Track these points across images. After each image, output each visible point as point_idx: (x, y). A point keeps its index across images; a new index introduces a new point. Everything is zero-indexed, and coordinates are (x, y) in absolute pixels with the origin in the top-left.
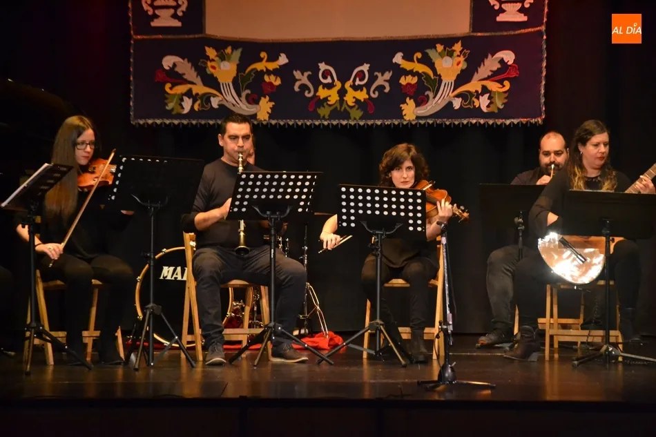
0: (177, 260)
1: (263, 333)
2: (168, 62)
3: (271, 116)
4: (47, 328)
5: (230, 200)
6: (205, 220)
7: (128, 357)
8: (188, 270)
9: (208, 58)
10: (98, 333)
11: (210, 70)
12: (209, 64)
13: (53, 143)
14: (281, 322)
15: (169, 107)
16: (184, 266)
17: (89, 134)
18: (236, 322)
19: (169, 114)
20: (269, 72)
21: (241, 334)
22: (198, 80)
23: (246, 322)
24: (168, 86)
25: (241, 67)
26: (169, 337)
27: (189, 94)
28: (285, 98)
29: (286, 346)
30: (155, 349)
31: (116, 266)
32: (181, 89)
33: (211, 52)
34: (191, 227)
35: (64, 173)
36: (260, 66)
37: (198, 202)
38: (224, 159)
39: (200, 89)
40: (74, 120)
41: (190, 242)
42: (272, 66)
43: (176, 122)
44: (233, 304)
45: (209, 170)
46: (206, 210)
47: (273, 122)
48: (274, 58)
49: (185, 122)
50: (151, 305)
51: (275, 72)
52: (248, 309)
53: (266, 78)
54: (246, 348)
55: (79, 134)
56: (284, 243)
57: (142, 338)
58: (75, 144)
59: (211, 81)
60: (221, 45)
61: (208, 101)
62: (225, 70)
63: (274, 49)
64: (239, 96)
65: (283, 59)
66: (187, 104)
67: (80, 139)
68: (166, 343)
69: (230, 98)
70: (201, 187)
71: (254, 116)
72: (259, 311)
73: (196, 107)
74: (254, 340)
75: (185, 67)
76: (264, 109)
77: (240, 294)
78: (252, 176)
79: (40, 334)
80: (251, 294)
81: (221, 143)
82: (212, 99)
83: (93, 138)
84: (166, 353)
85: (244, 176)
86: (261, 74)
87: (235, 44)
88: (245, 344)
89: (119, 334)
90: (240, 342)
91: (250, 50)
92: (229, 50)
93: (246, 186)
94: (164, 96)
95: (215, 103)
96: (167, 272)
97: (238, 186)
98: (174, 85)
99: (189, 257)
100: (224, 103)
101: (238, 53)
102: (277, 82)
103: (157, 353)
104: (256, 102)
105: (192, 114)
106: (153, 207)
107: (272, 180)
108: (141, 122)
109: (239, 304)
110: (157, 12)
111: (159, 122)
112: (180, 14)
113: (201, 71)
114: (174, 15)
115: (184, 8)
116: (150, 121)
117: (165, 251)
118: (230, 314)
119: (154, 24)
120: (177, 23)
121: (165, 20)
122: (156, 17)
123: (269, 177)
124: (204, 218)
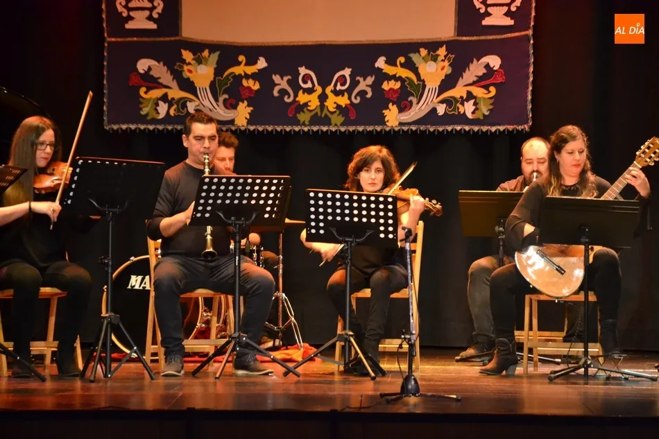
0: (142, 269)
1: (228, 343)
2: (143, 65)
3: (250, 122)
5: (192, 205)
6: (170, 226)
9: (184, 61)
11: (186, 74)
12: (186, 68)
14: (244, 332)
15: (144, 112)
17: (49, 135)
18: (204, 334)
19: (144, 119)
20: (247, 77)
21: (208, 345)
22: (174, 84)
23: (214, 332)
24: (143, 90)
25: (219, 71)
27: (164, 98)
28: (264, 104)
29: (250, 357)
32: (156, 93)
33: (187, 55)
34: (156, 234)
36: (238, 70)
38: (187, 161)
39: (176, 93)
40: (33, 120)
41: (153, 245)
42: (251, 70)
43: (151, 127)
44: (203, 314)
46: (171, 215)
47: (252, 128)
48: (251, 61)
49: (160, 127)
50: (109, 314)
51: (254, 76)
53: (245, 82)
54: (210, 359)
55: (39, 135)
58: (34, 145)
59: (188, 86)
60: (197, 48)
61: (184, 106)
62: (202, 74)
63: (252, 53)
64: (217, 100)
65: (262, 63)
66: (163, 109)
67: (40, 140)
69: (206, 102)
71: (232, 122)
73: (172, 112)
74: (220, 351)
75: (160, 71)
76: (242, 115)
78: (216, 180)
81: (185, 144)
82: (188, 104)
83: (53, 139)
85: (208, 180)
86: (238, 79)
87: (213, 47)
91: (228, 54)
92: (206, 53)
93: (209, 190)
94: (138, 101)
95: (191, 108)
96: (135, 281)
97: (201, 190)
98: (149, 89)
99: (153, 262)
100: (201, 108)
101: (215, 56)
102: (256, 86)
103: (114, 365)
104: (234, 107)
105: (167, 119)
106: (111, 212)
107: (236, 184)
108: (115, 127)
109: (209, 315)
110: (132, 14)
111: (133, 127)
112: (155, 16)
113: (177, 75)
114: (149, 17)
115: (160, 9)
116: (124, 127)
117: (133, 259)
118: (200, 325)
119: (129, 26)
120: (152, 25)
121: (140, 22)
122: (130, 18)
123: (233, 181)
124: (169, 224)
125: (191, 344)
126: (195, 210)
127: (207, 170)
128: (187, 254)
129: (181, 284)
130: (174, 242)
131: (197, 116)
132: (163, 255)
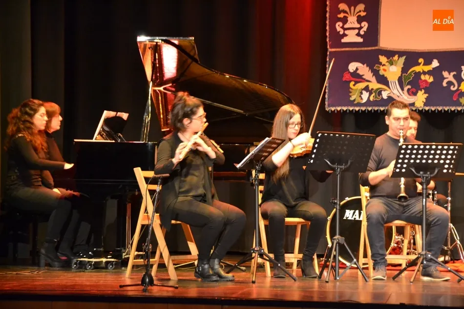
0: (356, 205)
1: (418, 258)
2: (352, 67)
3: (425, 104)
4: (266, 251)
6: (376, 177)
7: (321, 273)
8: (363, 212)
9: (380, 63)
10: (301, 256)
11: (381, 72)
12: (382, 68)
13: (272, 124)
14: (429, 251)
15: (352, 99)
16: (360, 209)
17: (297, 118)
18: (397, 251)
19: (352, 103)
20: (424, 73)
21: (402, 259)
22: (374, 79)
23: (405, 251)
24: (352, 83)
25: (405, 70)
26: (350, 260)
27: (366, 89)
28: (435, 91)
29: (433, 269)
30: (340, 268)
32: (362, 85)
33: (383, 59)
34: (366, 183)
35: (279, 145)
36: (418, 69)
37: (371, 164)
38: (388, 133)
39: (374, 85)
40: (287, 108)
41: (365, 192)
42: (427, 68)
43: (357, 109)
44: (395, 237)
46: (377, 169)
47: (427, 108)
48: (428, 62)
49: (363, 109)
50: (337, 237)
51: (429, 73)
52: (406, 242)
53: (423, 77)
54: (405, 269)
55: (291, 118)
56: (433, 195)
57: (331, 259)
58: (287, 125)
59: (383, 80)
60: (389, 54)
61: (380, 93)
62: (393, 71)
63: (428, 57)
64: (403, 90)
65: (435, 64)
66: (365, 95)
67: (292, 121)
68: (348, 264)
69: (395, 91)
70: (373, 154)
71: (413, 104)
72: (414, 244)
73: (371, 98)
74: (412, 264)
75: (364, 70)
76: (420, 100)
77: (401, 231)
78: (410, 147)
79: (261, 256)
80: (408, 230)
81: (387, 122)
82: (383, 92)
83: (300, 120)
84: (348, 271)
85: (404, 147)
86: (418, 75)
87: (401, 54)
88: (404, 266)
89: (315, 257)
90: (400, 265)
91: (411, 57)
92: (396, 57)
93: (405, 154)
94: (348, 91)
95: (385, 95)
96: (349, 214)
98: (356, 83)
99: (364, 203)
100: (392, 95)
101: (403, 59)
102: (430, 79)
103: (341, 271)
104: (415, 94)
105: (368, 103)
106: (339, 168)
107: (424, 149)
108: (333, 109)
109: (400, 238)
110: (346, 32)
111: (345, 108)
112: (362, 33)
113: (376, 73)
114: (358, 35)
115: (365, 29)
116: (339, 109)
117: (347, 199)
118: (393, 245)
119: (344, 40)
120: (360, 40)
121: (352, 37)
122: (345, 35)
123: (422, 147)
124: (374, 176)
125: (391, 259)
126: (396, 167)
127: (402, 140)
128: (388, 196)
129: (385, 218)
130: (379, 188)
131: (391, 101)
132: (371, 197)
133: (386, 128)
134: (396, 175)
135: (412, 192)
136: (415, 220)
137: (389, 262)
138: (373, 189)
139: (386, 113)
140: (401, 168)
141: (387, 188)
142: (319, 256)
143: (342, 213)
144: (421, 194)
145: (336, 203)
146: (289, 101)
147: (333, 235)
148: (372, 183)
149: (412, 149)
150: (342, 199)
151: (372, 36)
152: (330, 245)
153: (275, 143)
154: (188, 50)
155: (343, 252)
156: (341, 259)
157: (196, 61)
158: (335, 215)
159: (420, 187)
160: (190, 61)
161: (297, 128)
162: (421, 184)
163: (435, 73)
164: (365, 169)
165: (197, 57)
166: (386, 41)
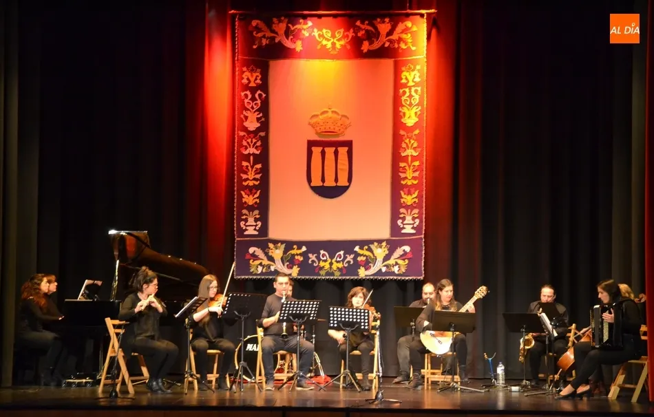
0: (255, 341)
1: (294, 375)
2: (251, 250)
3: (298, 275)
4: (195, 372)
5: (278, 313)
6: (268, 322)
8: (259, 345)
9: (269, 248)
10: (218, 375)
11: (270, 254)
12: (270, 251)
13: (198, 287)
14: (301, 370)
15: (251, 271)
16: (257, 344)
17: (215, 283)
18: (281, 371)
19: (251, 274)
20: (297, 255)
21: (283, 376)
22: (265, 258)
23: (286, 370)
24: (251, 261)
25: (285, 252)
26: (251, 378)
27: (261, 264)
28: (305, 266)
29: (303, 382)
30: (244, 382)
31: (227, 344)
32: (257, 262)
33: (271, 245)
34: (261, 326)
36: (293, 252)
37: (264, 313)
38: (276, 293)
39: (266, 262)
40: (207, 277)
41: (260, 332)
42: (299, 252)
43: (255, 277)
44: (280, 362)
45: (270, 299)
46: (268, 317)
47: (299, 277)
48: (299, 248)
49: (259, 277)
50: (242, 362)
51: (300, 254)
52: (286, 366)
53: (296, 257)
54: (286, 383)
55: (211, 284)
56: (304, 333)
57: (238, 377)
58: (208, 288)
59: (271, 259)
60: (275, 242)
61: (269, 268)
62: (277, 253)
63: (300, 244)
64: (284, 265)
65: (304, 249)
66: (260, 269)
67: (211, 286)
68: (249, 380)
69: (279, 266)
70: (265, 307)
71: (290, 275)
72: (292, 365)
73: (264, 271)
74: (290, 379)
75: (259, 252)
76: (295, 272)
77: (283, 357)
79: (192, 376)
80: (288, 357)
81: (275, 287)
82: (271, 267)
83: (217, 285)
84: (249, 385)
85: (285, 302)
86: (293, 256)
87: (282, 242)
88: (285, 381)
89: (227, 376)
90: (283, 380)
91: (289, 245)
92: (279, 244)
93: (286, 307)
94: (249, 266)
95: (272, 269)
96: (250, 347)
97: (282, 307)
98: (254, 260)
99: (260, 340)
100: (277, 268)
101: (283, 246)
102: (301, 259)
103: (244, 385)
104: (291, 268)
105: (262, 274)
106: (243, 317)
107: (298, 304)
108: (239, 277)
109: (282, 362)
110: (247, 228)
111: (247, 277)
112: (257, 228)
113: (266, 254)
114: (255, 229)
115: (259, 226)
116: (243, 277)
117: (249, 337)
118: (278, 367)
119: (246, 233)
120: (256, 233)
121: (251, 231)
122: (246, 230)
123: (297, 303)
124: (267, 321)
125: (277, 376)
126: (280, 315)
128: (275, 335)
129: (273, 349)
130: (270, 330)
131: (277, 273)
132: (265, 335)
133: (274, 291)
134: (280, 321)
135: (291, 333)
136: (292, 351)
137: (276, 378)
138: (266, 330)
139: (274, 280)
140: (283, 316)
141: (274, 330)
142: (230, 375)
143: (245, 347)
144: (296, 333)
145: (241, 340)
146: (210, 273)
147: (239, 361)
148: (265, 326)
149: (290, 304)
150: (245, 338)
151: (264, 230)
152: (237, 368)
153: (201, 300)
154: (143, 239)
155: (246, 373)
156: (244, 377)
157: (148, 246)
158: (241, 347)
159: (295, 328)
160: (144, 246)
161: (215, 290)
162: (296, 326)
163: (304, 254)
164: (260, 317)
165: (149, 244)
166: (273, 234)
